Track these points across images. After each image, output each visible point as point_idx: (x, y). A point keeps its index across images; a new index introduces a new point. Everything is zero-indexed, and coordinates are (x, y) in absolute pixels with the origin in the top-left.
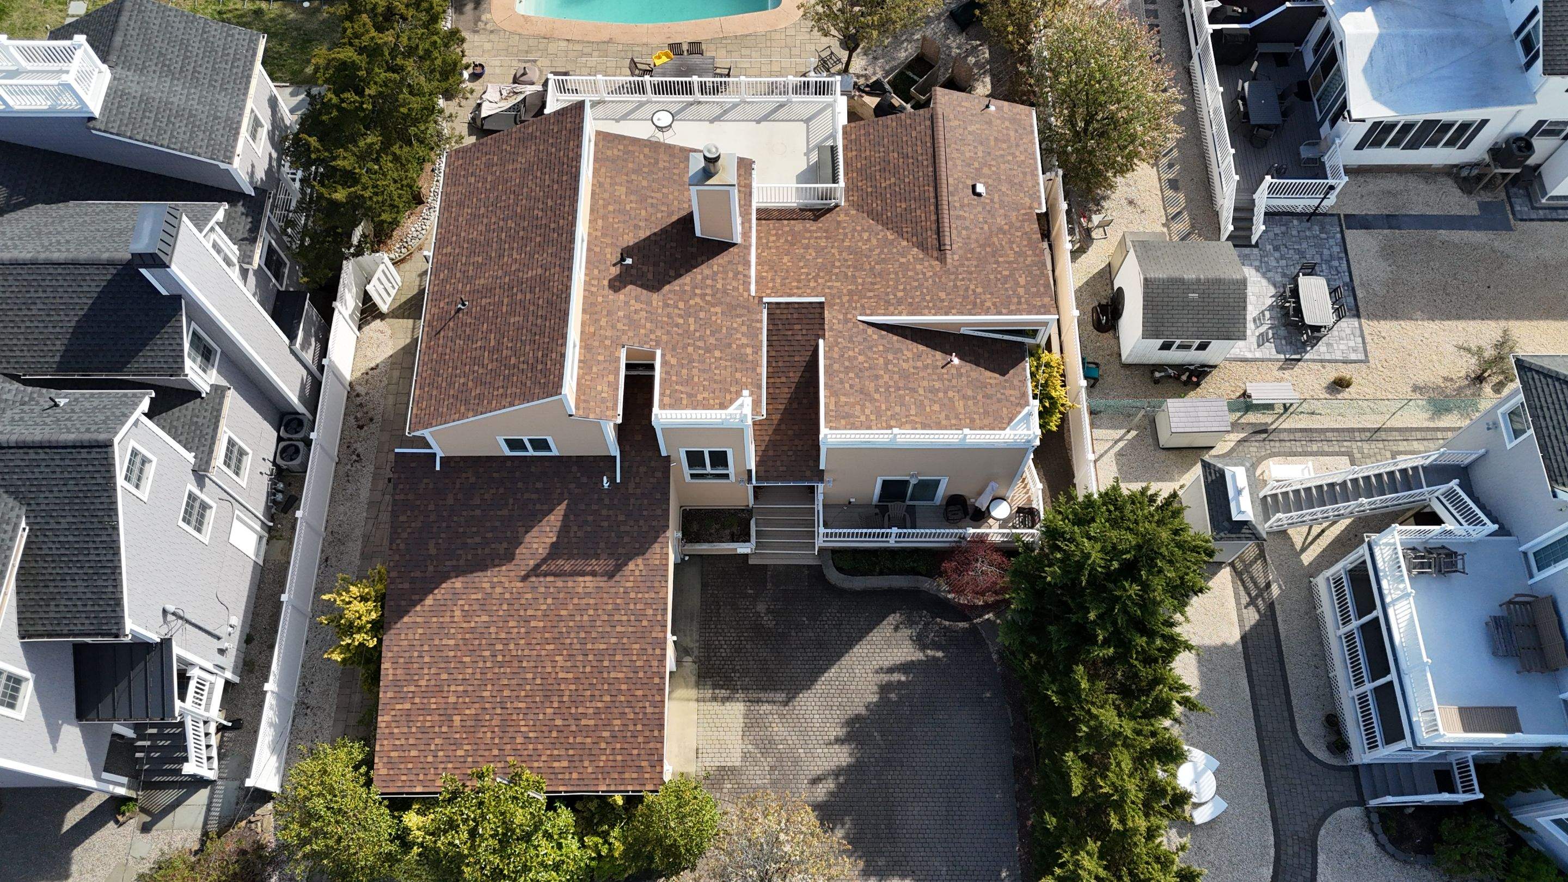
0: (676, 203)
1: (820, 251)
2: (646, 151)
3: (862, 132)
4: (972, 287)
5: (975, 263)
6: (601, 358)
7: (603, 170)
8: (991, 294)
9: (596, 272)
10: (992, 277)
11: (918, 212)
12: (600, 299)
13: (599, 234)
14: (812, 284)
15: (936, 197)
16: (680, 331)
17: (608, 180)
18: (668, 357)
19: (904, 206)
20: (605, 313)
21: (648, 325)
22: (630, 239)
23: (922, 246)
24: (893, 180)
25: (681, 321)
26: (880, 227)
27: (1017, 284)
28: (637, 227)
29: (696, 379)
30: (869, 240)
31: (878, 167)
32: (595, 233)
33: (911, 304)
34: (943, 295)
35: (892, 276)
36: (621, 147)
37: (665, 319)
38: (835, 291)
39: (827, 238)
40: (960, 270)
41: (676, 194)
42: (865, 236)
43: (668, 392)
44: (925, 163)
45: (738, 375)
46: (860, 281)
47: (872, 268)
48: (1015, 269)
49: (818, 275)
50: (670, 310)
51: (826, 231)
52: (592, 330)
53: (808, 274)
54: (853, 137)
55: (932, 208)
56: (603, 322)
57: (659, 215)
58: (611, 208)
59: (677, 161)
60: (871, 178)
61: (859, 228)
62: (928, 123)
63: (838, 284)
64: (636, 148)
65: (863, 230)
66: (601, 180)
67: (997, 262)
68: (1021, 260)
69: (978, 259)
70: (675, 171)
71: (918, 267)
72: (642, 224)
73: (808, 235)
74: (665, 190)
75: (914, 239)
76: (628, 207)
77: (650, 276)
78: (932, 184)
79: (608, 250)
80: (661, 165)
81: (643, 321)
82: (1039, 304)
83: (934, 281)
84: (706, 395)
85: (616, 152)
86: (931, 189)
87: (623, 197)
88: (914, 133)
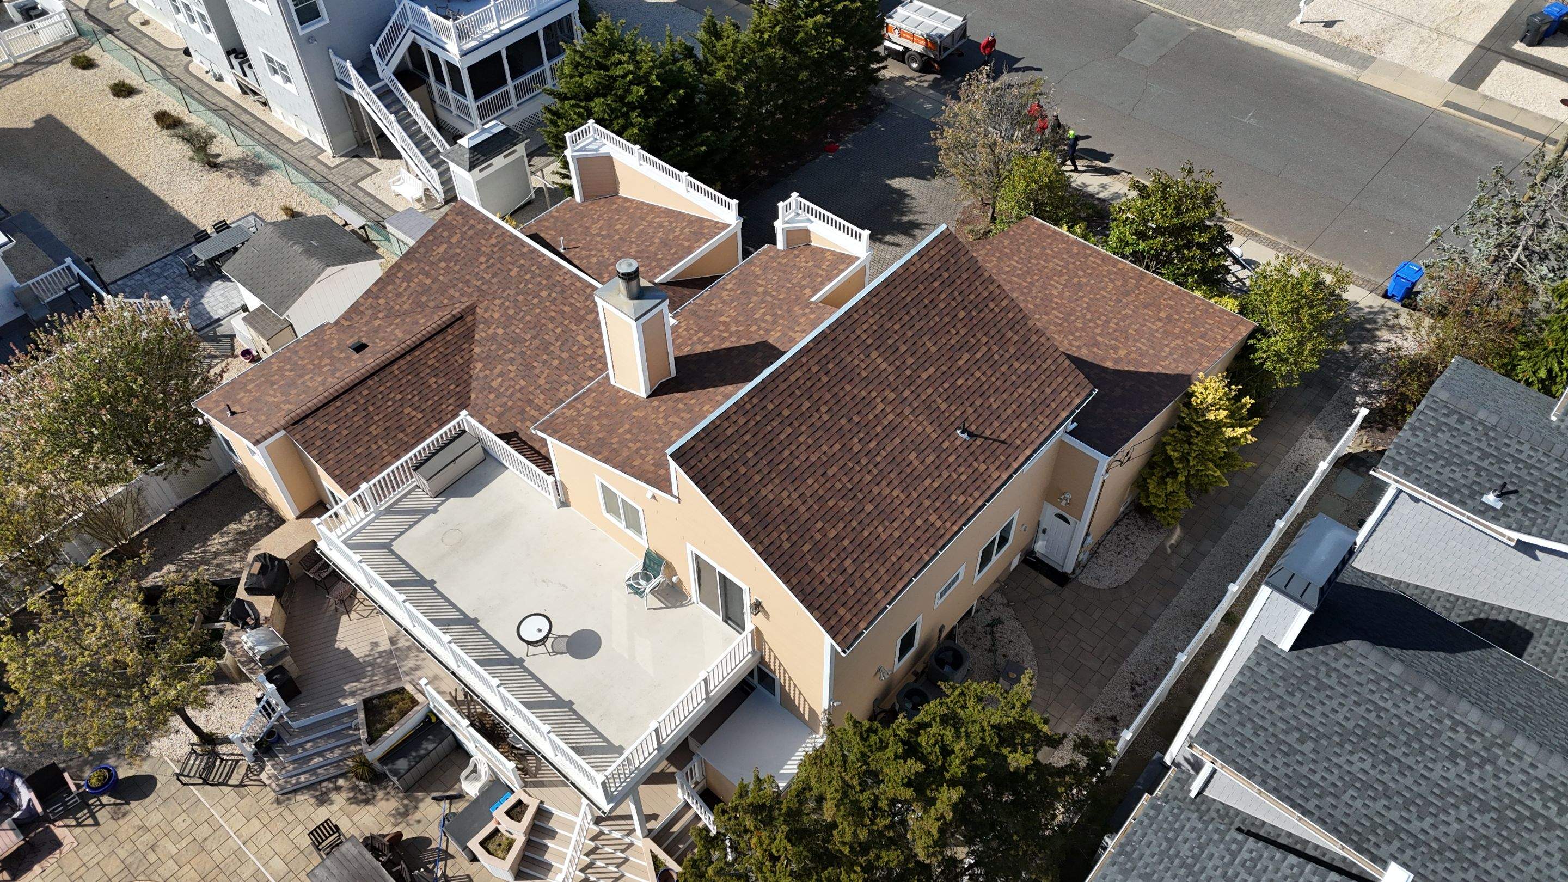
0: (661, 409)
4: (483, 266)
5: (451, 291)
8: (479, 249)
10: (457, 268)
11: (430, 363)
15: (402, 356)
16: (776, 310)
18: (808, 294)
19: (434, 380)
21: (802, 319)
23: (469, 336)
24: (407, 410)
25: (767, 317)
26: (474, 384)
27: (449, 248)
29: (800, 276)
30: (501, 375)
31: (401, 435)
33: (548, 278)
34: (514, 272)
35: (528, 318)
37: (781, 321)
39: (530, 402)
40: (469, 291)
43: (835, 271)
44: (365, 392)
45: (759, 272)
46: (559, 330)
47: (534, 338)
48: (431, 264)
49: (586, 360)
50: (769, 327)
51: (523, 412)
55: (417, 353)
59: (614, 446)
62: (309, 422)
63: (580, 338)
65: (491, 390)
67: (435, 280)
68: (415, 272)
69: (444, 293)
70: (628, 436)
71: (496, 315)
74: (661, 422)
75: (466, 346)
78: (388, 370)
83: (504, 291)
86: (396, 367)
88: (333, 427)
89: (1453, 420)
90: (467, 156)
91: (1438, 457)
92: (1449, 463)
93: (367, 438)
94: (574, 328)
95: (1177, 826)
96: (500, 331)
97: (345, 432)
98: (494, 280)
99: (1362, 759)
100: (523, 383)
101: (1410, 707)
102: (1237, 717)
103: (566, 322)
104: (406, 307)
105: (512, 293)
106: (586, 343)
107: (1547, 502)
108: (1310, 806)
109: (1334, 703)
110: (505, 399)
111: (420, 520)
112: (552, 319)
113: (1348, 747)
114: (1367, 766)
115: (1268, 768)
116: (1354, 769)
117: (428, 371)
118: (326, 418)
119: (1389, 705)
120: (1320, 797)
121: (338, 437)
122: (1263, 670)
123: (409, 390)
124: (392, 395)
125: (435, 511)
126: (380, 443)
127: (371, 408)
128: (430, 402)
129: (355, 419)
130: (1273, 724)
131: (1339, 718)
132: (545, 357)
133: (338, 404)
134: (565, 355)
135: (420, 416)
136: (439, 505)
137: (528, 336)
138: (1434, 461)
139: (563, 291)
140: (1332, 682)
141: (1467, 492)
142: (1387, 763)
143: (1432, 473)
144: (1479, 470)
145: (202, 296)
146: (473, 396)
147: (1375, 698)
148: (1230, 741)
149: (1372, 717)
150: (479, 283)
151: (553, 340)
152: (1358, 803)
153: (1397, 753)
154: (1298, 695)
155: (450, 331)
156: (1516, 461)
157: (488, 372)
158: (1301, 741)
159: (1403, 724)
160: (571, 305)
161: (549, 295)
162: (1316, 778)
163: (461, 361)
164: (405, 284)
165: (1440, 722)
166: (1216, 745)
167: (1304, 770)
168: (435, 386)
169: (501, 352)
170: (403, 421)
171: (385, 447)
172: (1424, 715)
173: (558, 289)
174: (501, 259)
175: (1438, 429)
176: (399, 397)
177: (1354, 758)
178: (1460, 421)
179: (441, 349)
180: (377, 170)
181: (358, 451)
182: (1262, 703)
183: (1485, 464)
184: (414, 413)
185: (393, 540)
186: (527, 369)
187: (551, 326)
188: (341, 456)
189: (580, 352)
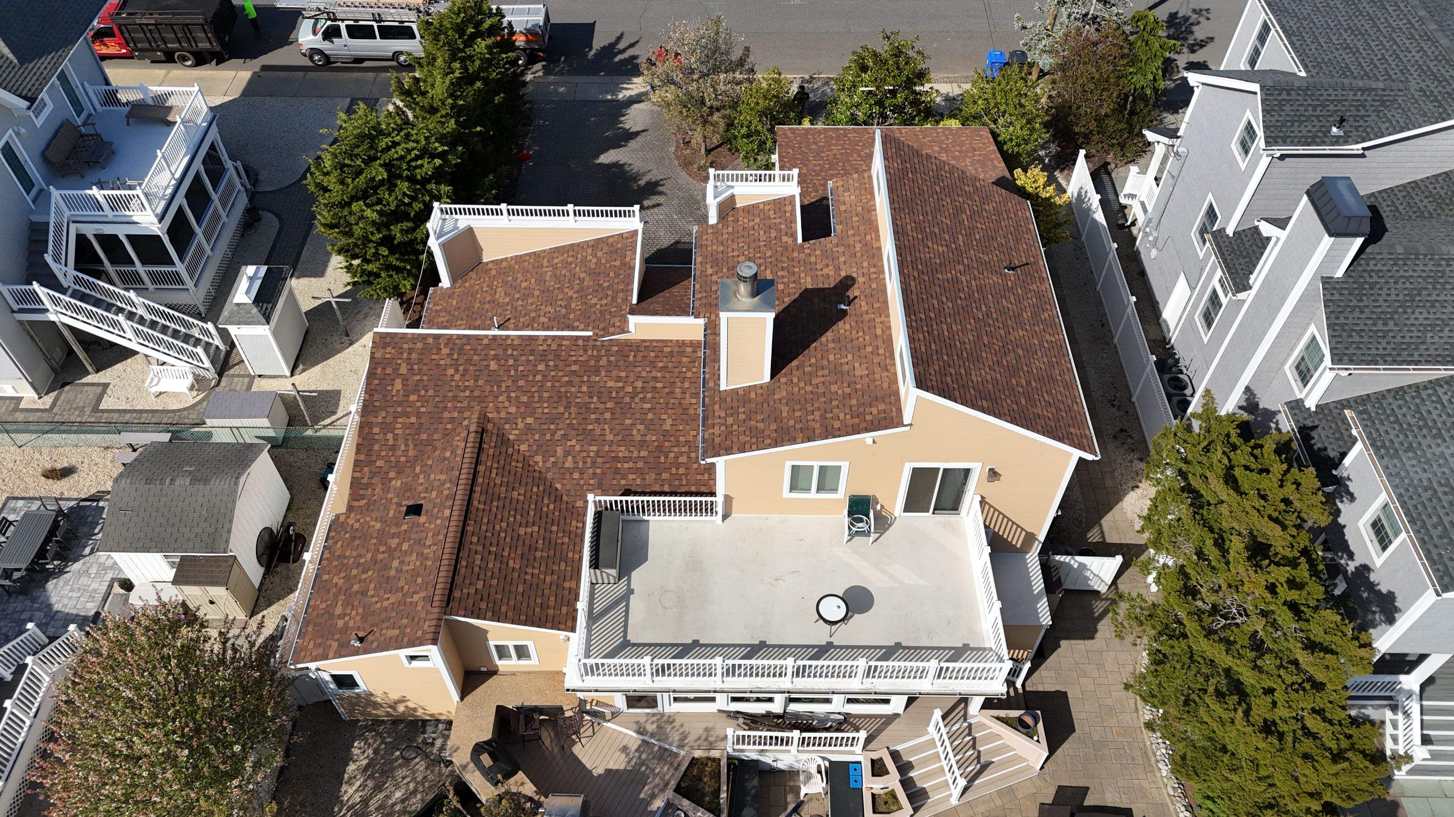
0: (795, 380)
1: (626, 439)
2: (837, 424)
3: (551, 612)
4: (457, 377)
5: (446, 415)
6: (855, 219)
7: (885, 385)
8: (438, 365)
9: (874, 286)
10: (431, 392)
11: (498, 481)
12: (865, 264)
13: (878, 320)
14: (639, 384)
15: (472, 491)
16: (779, 265)
17: (877, 376)
18: (790, 241)
19: (515, 494)
20: (859, 255)
21: (813, 259)
22: (842, 327)
23: (503, 440)
24: (522, 531)
25: (780, 273)
26: (550, 476)
27: (405, 380)
28: (837, 340)
29: (762, 232)
30: (567, 454)
31: (538, 554)
32: (883, 319)
33: (532, 353)
34: (493, 366)
35: (546, 395)
36: (868, 418)
37: (796, 270)
38: (614, 373)
39: (617, 459)
40: (465, 404)
41: (796, 389)
42: (569, 463)
43: (788, 214)
44: (475, 539)
45: (721, 248)
46: (584, 389)
47: (568, 407)
48: (400, 404)
49: (633, 398)
50: (792, 279)
51: (617, 471)
52: (868, 237)
53: (643, 400)
54: (564, 610)
55: (480, 480)
56: (858, 247)
57: (813, 361)
58: (869, 349)
59: (798, 426)
60: (550, 544)
61: (576, 475)
62: (457, 594)
63: (610, 384)
64: (850, 422)
65: (571, 471)
66: (885, 374)
67: (419, 415)
68: (389, 419)
69: (440, 420)
70: (798, 414)
71: (513, 410)
72: (831, 345)
73: (640, 464)
74: (809, 388)
75: (510, 450)
76: (850, 357)
77: (816, 300)
78: (473, 509)
79: (865, 308)
80: (817, 414)
81: (819, 261)
82: (389, 349)
83: (499, 387)
84: (751, 224)
85: (874, 411)
86: (475, 503)
87: (857, 365)
88: (480, 584)
89: (1284, 96)
90: (255, 310)
91: (1293, 122)
92: (1301, 122)
93: (516, 575)
94: (597, 379)
95: (1388, 412)
96: (530, 420)
97: (495, 582)
98: (480, 383)
99: (1421, 313)
100: (595, 448)
101: (1421, 267)
102: (1345, 334)
103: (585, 378)
104: (411, 453)
105: (509, 383)
106: (620, 384)
107: (1362, 117)
108: (1416, 358)
109: (1385, 291)
110: (591, 471)
111: (627, 606)
112: (570, 383)
113: (1409, 310)
114: (1425, 315)
115: (1381, 352)
116: (1421, 321)
117: (503, 489)
118: (467, 581)
119: (1410, 273)
120: (1416, 349)
121: (493, 590)
122: (1337, 297)
123: (506, 514)
124: (497, 528)
125: (630, 591)
126: (530, 570)
127: (493, 549)
128: (532, 513)
129: (491, 565)
130: (1365, 324)
131: (1393, 297)
132: (593, 416)
133: (464, 563)
134: (609, 405)
135: (536, 529)
136: (629, 584)
137: (561, 410)
138: (1292, 126)
139: (558, 356)
140: (1375, 279)
141: (1320, 134)
142: (1433, 306)
143: (1296, 133)
144: (1318, 117)
145: (50, 606)
146: (558, 486)
147: (1402, 273)
148: (1352, 350)
149: (1408, 285)
150: (467, 393)
151: (587, 400)
152: (1436, 339)
153: (1434, 297)
154: (1364, 298)
155: (484, 446)
156: (1332, 101)
157: (552, 459)
158: (1385, 324)
159: (1425, 278)
160: (575, 362)
161: (547, 365)
162: (1407, 340)
163: (520, 465)
164: (390, 436)
165: (1440, 265)
166: (1346, 358)
167: (1399, 339)
168: (522, 498)
169: (548, 437)
170: (527, 542)
171: (536, 571)
172: (1430, 267)
173: (551, 357)
174: (469, 361)
175: (1281, 106)
176: (504, 525)
177: (1417, 315)
178: (1289, 94)
179: (495, 465)
180: (106, 386)
181: (520, 589)
182: (1351, 316)
183: (1318, 113)
184: (529, 530)
185: (625, 636)
186: (587, 437)
187: (573, 389)
188: (512, 603)
189: (621, 394)
